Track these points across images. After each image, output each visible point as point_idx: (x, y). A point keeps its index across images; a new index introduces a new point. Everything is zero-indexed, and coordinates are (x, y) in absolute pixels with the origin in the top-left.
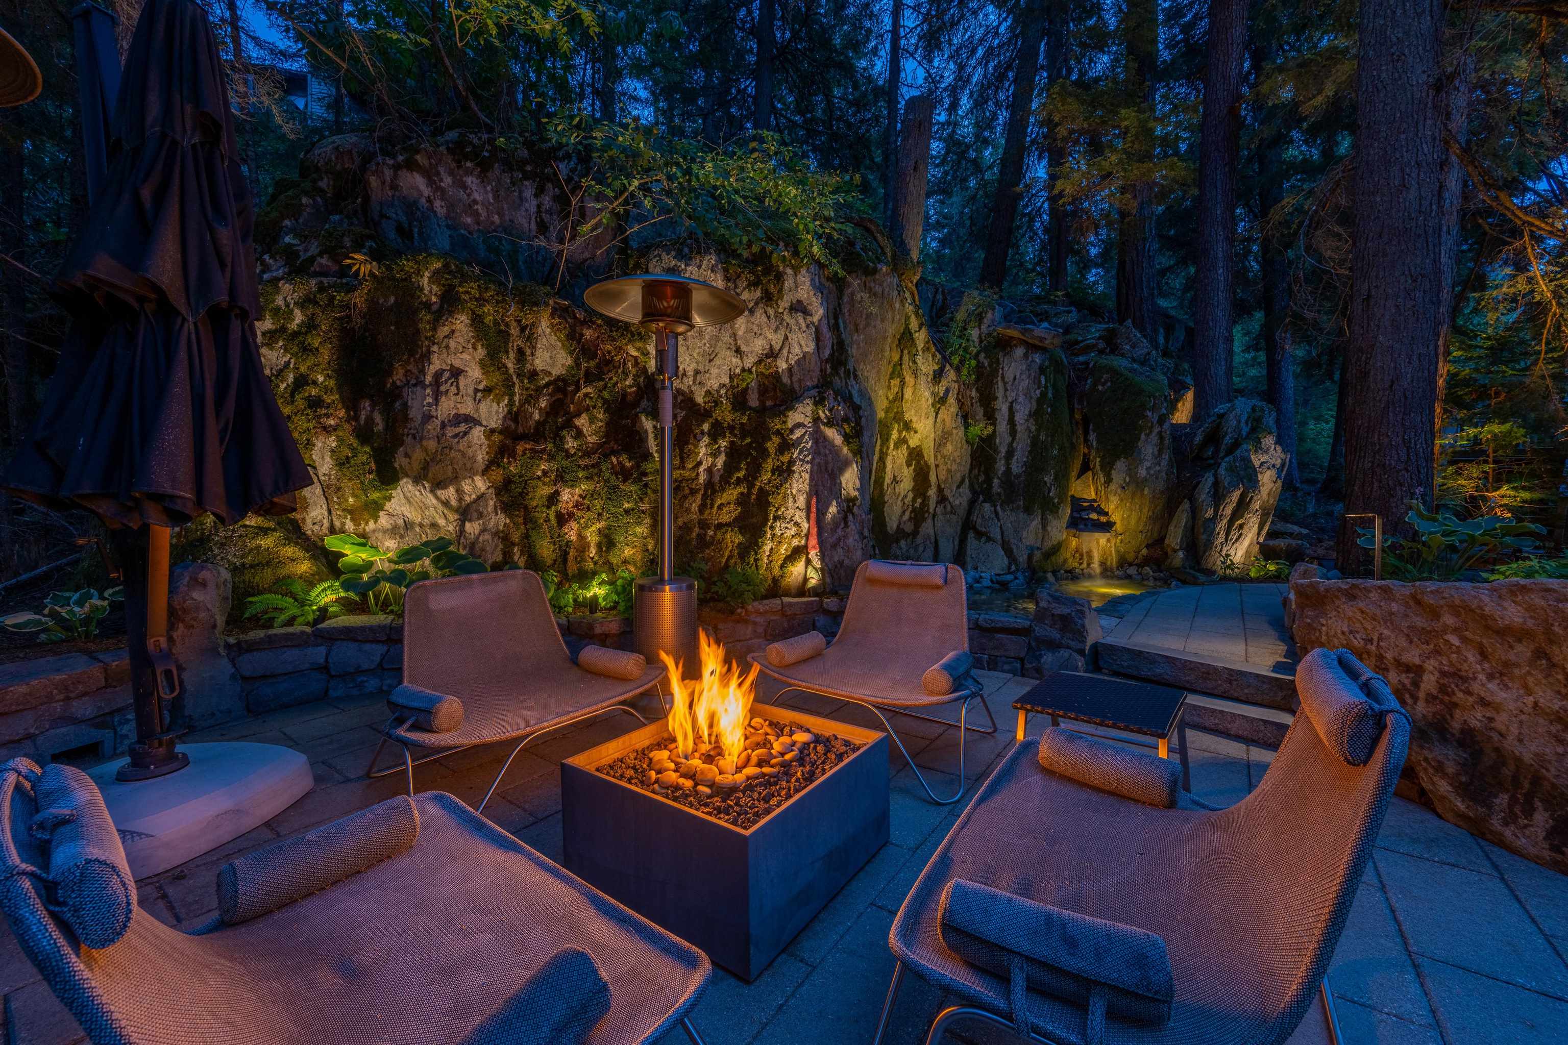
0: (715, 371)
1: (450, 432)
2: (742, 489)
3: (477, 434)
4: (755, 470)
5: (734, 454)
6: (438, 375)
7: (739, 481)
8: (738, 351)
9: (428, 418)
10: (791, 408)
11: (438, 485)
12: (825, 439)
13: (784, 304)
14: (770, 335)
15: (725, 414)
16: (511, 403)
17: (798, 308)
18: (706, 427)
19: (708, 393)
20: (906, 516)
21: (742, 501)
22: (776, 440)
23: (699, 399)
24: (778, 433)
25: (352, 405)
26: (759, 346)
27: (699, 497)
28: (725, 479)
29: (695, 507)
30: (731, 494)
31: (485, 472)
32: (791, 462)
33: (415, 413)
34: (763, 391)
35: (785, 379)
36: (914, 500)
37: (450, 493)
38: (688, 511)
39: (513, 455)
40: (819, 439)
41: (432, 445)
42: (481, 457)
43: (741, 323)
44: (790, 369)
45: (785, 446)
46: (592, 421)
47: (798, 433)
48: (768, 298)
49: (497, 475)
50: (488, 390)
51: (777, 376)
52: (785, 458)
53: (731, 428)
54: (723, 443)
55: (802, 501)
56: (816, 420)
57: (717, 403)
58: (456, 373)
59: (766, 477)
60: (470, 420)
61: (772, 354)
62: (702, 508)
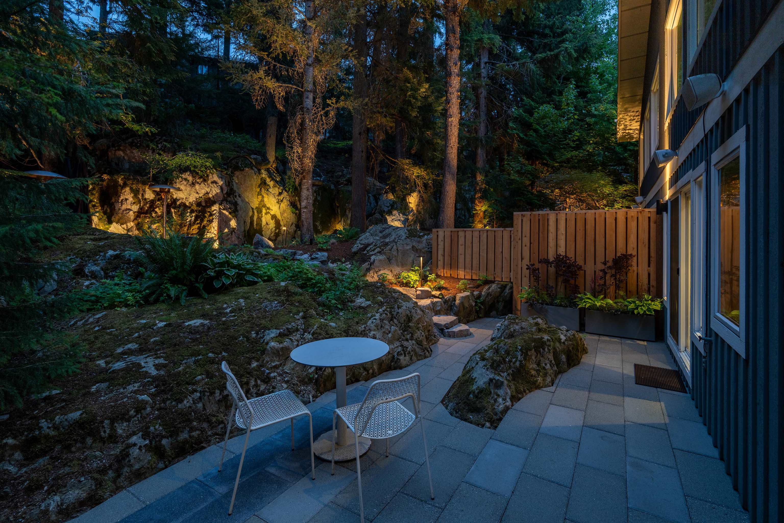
0: (191, 198)
1: (125, 212)
2: (199, 225)
3: (131, 213)
4: (202, 221)
5: (197, 217)
6: (122, 200)
7: (198, 223)
8: (197, 193)
9: (120, 209)
10: (213, 206)
11: (122, 224)
12: (223, 213)
13: (209, 182)
14: (206, 189)
15: (195, 207)
16: (140, 205)
17: (214, 182)
18: (189, 211)
19: (190, 203)
20: (273, 234)
21: (199, 228)
22: (209, 214)
23: (187, 204)
24: (209, 212)
25: (102, 206)
26: (203, 192)
27: (187, 227)
28: (194, 223)
29: (186, 229)
30: (196, 226)
31: (133, 221)
32: (213, 219)
33: (117, 208)
34: (206, 202)
35: (212, 199)
36: (275, 230)
37: (125, 226)
38: (184, 230)
39: (140, 217)
40: (220, 213)
41: (120, 215)
42: (132, 218)
43: (197, 186)
44: (213, 196)
45: (211, 215)
46: (159, 209)
47: (215, 212)
48: (205, 181)
49: (136, 222)
50: (134, 203)
51: (209, 198)
52: (211, 218)
53: (196, 211)
54: (194, 215)
55: (216, 228)
56: (220, 209)
57: (192, 205)
58: (126, 200)
59: (205, 222)
60: (130, 210)
61: (207, 193)
62: (188, 230)
